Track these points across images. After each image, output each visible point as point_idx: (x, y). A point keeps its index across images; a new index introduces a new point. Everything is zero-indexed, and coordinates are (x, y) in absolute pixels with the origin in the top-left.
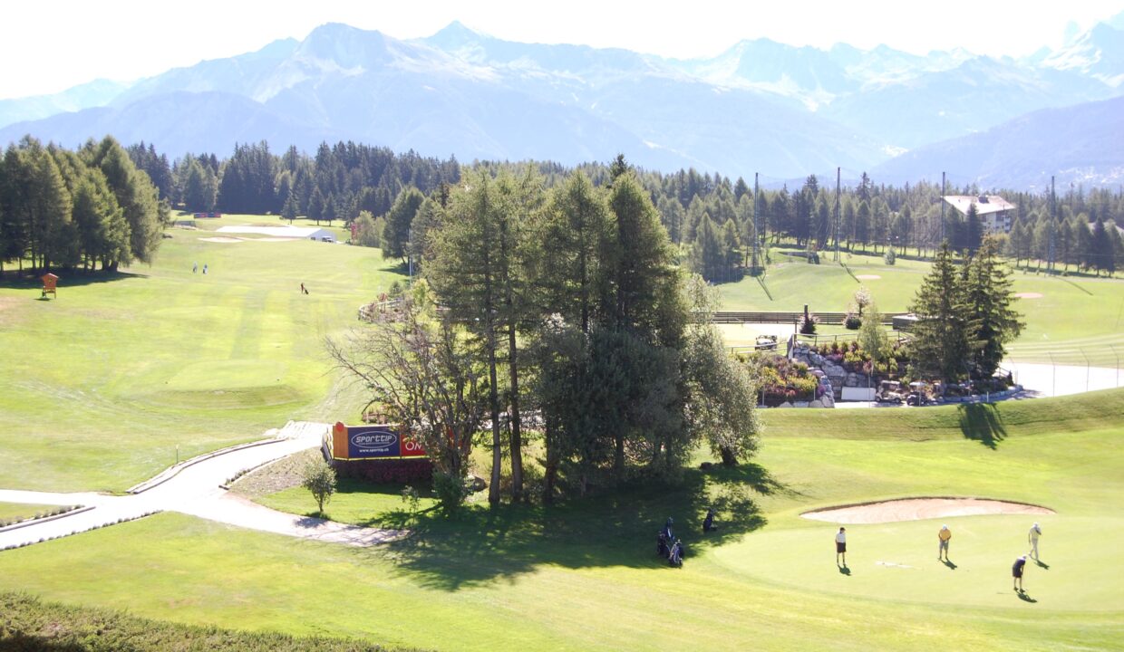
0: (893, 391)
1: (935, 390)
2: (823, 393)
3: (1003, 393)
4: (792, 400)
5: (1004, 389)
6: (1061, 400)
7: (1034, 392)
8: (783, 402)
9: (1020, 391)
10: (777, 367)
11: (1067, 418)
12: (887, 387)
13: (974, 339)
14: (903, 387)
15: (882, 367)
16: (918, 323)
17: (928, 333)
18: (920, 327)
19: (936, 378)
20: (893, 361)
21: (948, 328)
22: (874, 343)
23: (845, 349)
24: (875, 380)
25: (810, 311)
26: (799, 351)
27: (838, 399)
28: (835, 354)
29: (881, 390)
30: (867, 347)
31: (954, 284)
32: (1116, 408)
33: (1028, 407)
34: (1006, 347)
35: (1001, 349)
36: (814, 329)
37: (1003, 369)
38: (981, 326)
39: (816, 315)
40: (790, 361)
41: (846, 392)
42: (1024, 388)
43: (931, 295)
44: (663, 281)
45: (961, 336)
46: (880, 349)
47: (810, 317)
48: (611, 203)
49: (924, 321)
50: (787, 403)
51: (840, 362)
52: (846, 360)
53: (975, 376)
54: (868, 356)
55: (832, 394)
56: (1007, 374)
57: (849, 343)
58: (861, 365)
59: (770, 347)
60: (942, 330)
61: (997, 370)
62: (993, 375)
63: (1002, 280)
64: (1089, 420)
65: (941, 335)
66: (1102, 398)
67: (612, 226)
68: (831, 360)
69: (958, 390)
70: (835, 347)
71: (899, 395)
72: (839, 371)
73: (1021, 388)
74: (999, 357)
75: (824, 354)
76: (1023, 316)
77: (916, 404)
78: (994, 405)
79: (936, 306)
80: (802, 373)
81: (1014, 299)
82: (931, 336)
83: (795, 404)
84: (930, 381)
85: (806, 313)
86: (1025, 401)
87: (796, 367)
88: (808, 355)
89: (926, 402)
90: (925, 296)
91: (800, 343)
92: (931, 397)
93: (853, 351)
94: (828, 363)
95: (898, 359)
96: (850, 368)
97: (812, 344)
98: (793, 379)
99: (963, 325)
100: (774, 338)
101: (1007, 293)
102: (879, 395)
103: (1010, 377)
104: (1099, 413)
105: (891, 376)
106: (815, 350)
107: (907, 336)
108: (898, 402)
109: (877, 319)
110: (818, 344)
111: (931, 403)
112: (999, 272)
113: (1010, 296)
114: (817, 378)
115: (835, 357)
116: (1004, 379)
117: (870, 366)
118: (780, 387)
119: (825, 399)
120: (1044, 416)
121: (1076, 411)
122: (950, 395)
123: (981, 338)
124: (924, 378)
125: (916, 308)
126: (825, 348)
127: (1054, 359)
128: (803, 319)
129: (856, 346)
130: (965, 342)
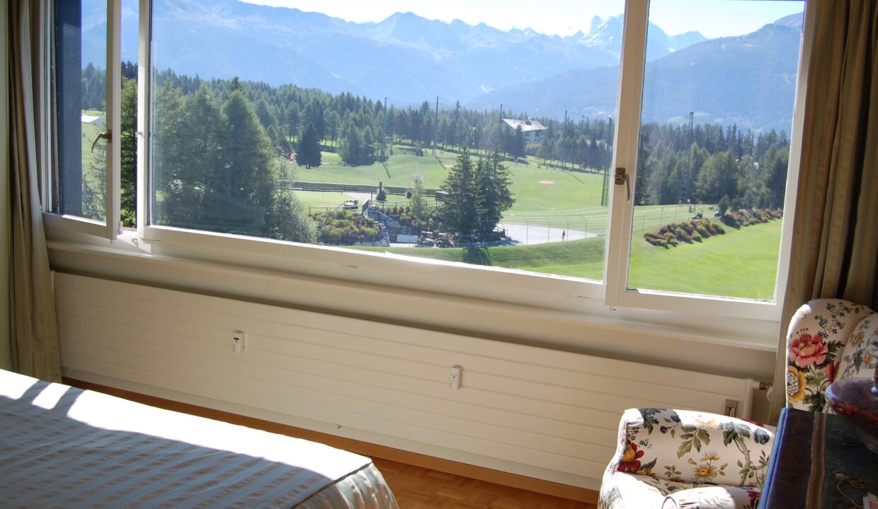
0: (428, 237)
1: (454, 239)
2: (382, 237)
3: (497, 242)
4: (362, 241)
5: (499, 239)
6: (529, 247)
7: (517, 242)
8: (356, 242)
9: (509, 241)
10: (354, 220)
11: (531, 258)
12: (426, 236)
13: (481, 208)
14: (435, 236)
15: (423, 223)
16: (447, 196)
17: (452, 203)
18: (448, 199)
19: (456, 231)
20: (431, 220)
21: (465, 200)
22: (418, 208)
23: (402, 211)
24: (417, 231)
25: (383, 186)
26: (372, 211)
27: (394, 241)
28: (395, 214)
29: (422, 237)
30: (414, 211)
31: (469, 172)
32: (562, 254)
33: (510, 251)
34: (503, 213)
35: (500, 215)
36: (385, 197)
37: (499, 227)
38: (485, 200)
39: (386, 188)
40: (364, 217)
41: (400, 237)
42: (512, 239)
43: (455, 179)
44: (258, 160)
45: (473, 205)
46: (422, 212)
47: (383, 189)
48: (226, 109)
49: (450, 196)
50: (359, 243)
51: (397, 219)
52: (401, 218)
53: (481, 231)
54: (415, 216)
55: (388, 238)
56: (502, 230)
57: (405, 208)
58: (410, 221)
59: (353, 208)
60: (461, 201)
61: (496, 228)
62: (494, 231)
63: (503, 171)
64: (545, 259)
65: (460, 204)
66: (554, 247)
67: (224, 123)
68: (392, 217)
69: (470, 239)
70: (395, 209)
71: (432, 240)
72: (396, 225)
73: (510, 239)
74: (497, 220)
75: (388, 213)
76: (514, 195)
77: (443, 247)
78: (486, 249)
79: (457, 186)
80: (370, 224)
81: (510, 183)
82: (453, 205)
83: (364, 243)
84: (452, 232)
85: (381, 187)
86: (508, 247)
87: (367, 220)
88: (378, 214)
89: (449, 245)
90: (451, 178)
91: (374, 206)
92: (452, 243)
93: (406, 213)
94: (390, 219)
95: (434, 219)
96: (403, 223)
97: (381, 207)
98: (364, 228)
99: (473, 199)
100: (356, 202)
101: (506, 179)
102: (420, 240)
103: (503, 232)
104: (552, 256)
105: (429, 228)
106: (382, 211)
107: (441, 204)
108: (431, 244)
109: (421, 192)
110: (385, 207)
111: (451, 246)
112: (501, 166)
113: (507, 181)
114: (379, 227)
115: (395, 216)
116: (500, 233)
117: (415, 222)
118: (355, 233)
119: (383, 241)
120: (517, 257)
121: (537, 254)
122: (464, 242)
123: (484, 207)
124: (447, 231)
125: (445, 186)
126: (389, 210)
127: (527, 222)
128: (378, 190)
129: (408, 210)
130: (474, 209)
